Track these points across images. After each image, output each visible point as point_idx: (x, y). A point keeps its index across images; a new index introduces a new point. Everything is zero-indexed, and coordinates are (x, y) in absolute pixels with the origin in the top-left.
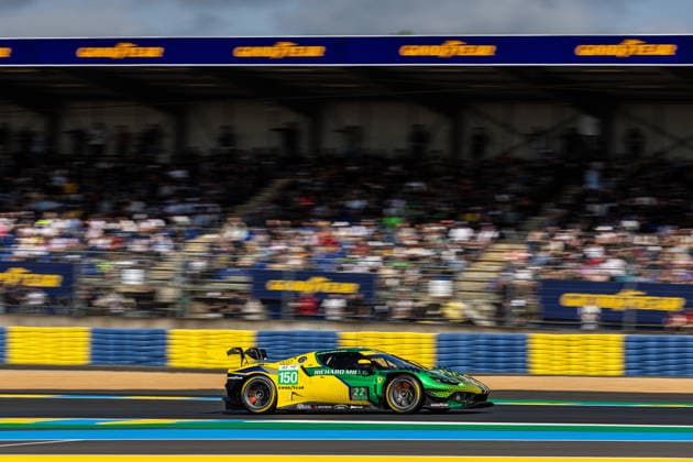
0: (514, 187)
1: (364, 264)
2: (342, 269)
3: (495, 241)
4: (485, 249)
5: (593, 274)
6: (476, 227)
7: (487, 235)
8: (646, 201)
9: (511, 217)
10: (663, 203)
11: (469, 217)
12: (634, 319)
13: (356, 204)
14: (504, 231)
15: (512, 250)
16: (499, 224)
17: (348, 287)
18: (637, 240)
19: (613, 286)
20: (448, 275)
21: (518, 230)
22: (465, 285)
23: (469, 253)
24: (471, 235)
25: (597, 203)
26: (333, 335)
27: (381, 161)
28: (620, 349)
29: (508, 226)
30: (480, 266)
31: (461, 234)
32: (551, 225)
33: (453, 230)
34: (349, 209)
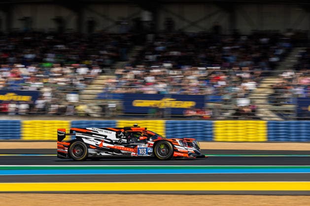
0: (109, 47)
1: (34, 86)
2: (23, 89)
3: (100, 74)
4: (95, 78)
5: (150, 90)
6: (90, 67)
7: (96, 71)
8: (175, 53)
9: (108, 62)
10: (184, 54)
11: (87, 62)
12: (170, 112)
13: (30, 56)
14: (104, 69)
15: (108, 79)
16: (102, 66)
17: (26, 98)
18: (171, 72)
19: (159, 96)
20: (76, 91)
21: (111, 68)
22: (85, 96)
23: (87, 80)
24: (88, 71)
25: (151, 55)
26: (18, 122)
27: (42, 34)
28: (163, 128)
29: (106, 67)
30: (93, 87)
31: (83, 71)
32: (128, 66)
33: (78, 69)
34: (26, 58)
